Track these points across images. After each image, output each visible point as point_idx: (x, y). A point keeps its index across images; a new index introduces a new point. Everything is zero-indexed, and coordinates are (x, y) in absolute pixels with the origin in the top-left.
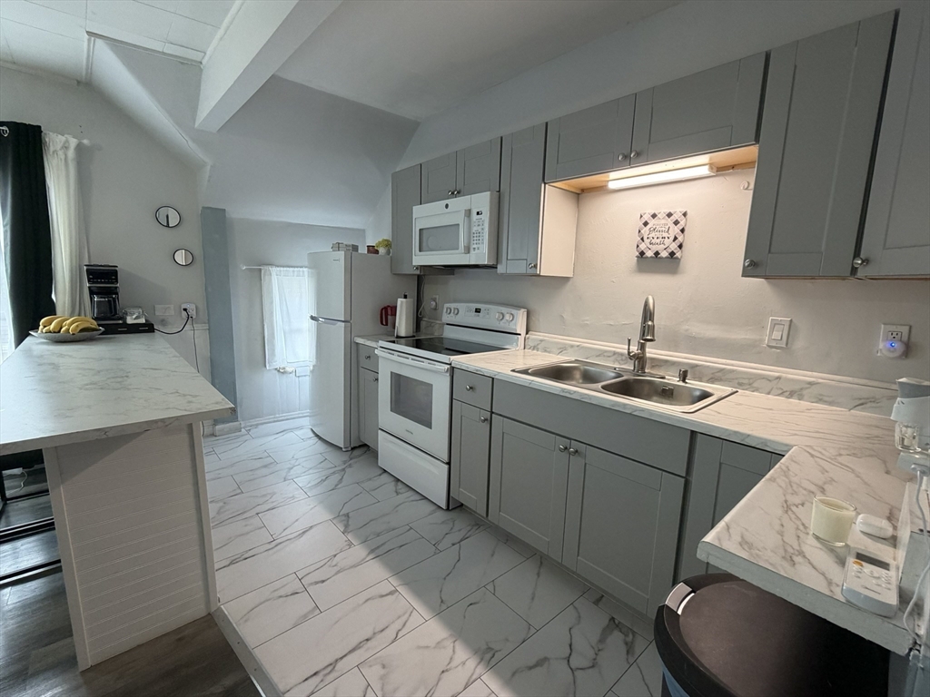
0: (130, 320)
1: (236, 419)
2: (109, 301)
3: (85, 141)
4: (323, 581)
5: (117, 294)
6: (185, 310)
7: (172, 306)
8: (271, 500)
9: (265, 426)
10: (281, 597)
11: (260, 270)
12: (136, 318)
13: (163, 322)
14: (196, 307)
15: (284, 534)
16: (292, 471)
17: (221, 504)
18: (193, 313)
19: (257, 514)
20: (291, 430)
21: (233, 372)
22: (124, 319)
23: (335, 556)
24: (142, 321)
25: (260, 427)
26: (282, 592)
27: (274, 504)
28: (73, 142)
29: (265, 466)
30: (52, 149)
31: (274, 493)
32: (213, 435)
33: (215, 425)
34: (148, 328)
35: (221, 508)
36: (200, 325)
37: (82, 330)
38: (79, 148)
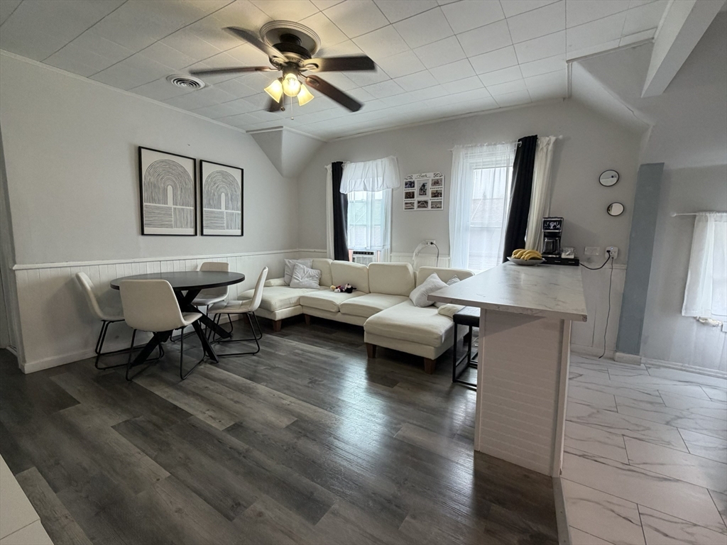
0: (564, 256)
1: (637, 353)
2: (553, 242)
3: (561, 137)
4: (666, 535)
5: (560, 237)
6: (608, 251)
7: (598, 249)
8: (643, 432)
9: (667, 370)
10: (613, 511)
11: (695, 217)
12: (569, 255)
13: (589, 260)
14: (619, 250)
15: (641, 466)
16: (679, 421)
17: (595, 411)
18: (615, 254)
19: (623, 435)
20: (700, 385)
21: (642, 311)
22: (560, 254)
23: (695, 525)
24: (572, 257)
25: (662, 369)
26: (616, 509)
27: (644, 437)
28: (553, 139)
29: (651, 403)
30: (541, 147)
31: (649, 429)
32: (613, 359)
33: (616, 351)
34: (575, 262)
35: (593, 413)
36: (618, 265)
37: (531, 259)
38: (556, 142)
